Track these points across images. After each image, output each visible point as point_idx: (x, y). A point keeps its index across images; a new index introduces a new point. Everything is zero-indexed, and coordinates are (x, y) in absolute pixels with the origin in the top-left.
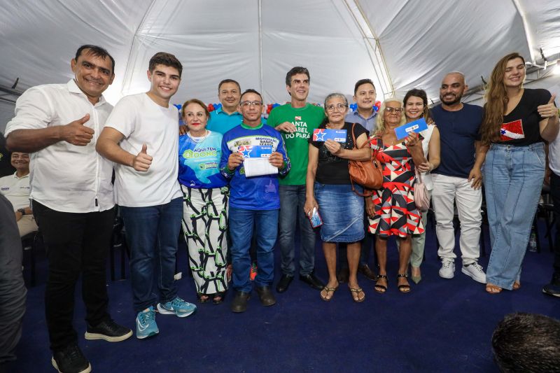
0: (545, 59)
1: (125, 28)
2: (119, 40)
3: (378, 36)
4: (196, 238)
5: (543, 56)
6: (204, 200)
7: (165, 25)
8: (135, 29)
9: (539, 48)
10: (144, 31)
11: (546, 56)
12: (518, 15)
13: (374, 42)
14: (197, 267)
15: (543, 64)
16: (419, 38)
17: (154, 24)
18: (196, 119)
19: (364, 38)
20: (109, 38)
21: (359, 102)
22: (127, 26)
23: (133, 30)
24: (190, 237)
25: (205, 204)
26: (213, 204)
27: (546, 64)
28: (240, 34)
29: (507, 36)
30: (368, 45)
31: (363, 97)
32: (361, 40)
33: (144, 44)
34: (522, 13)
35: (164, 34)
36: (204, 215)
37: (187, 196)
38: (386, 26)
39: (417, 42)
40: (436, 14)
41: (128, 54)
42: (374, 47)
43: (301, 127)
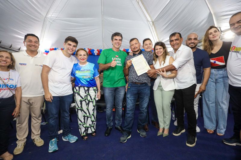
0: (222, 32)
1: (40, 14)
2: (37, 19)
3: (153, 20)
4: (82, 110)
6: (86, 93)
7: (59, 13)
9: (219, 27)
10: (49, 16)
11: (222, 30)
12: (210, 13)
13: (151, 23)
14: (82, 123)
16: (170, 22)
17: (54, 13)
18: (83, 57)
19: (147, 21)
20: (32, 18)
21: (145, 49)
23: (44, 15)
24: (79, 110)
25: (86, 95)
26: (90, 95)
28: (94, 18)
29: (206, 21)
30: (150, 25)
31: (146, 46)
32: (146, 22)
33: (49, 21)
34: (212, 13)
35: (59, 17)
36: (86, 99)
37: (78, 91)
38: (157, 16)
39: (170, 23)
40: (177, 12)
41: (42, 26)
42: (152, 25)
43: (118, 61)
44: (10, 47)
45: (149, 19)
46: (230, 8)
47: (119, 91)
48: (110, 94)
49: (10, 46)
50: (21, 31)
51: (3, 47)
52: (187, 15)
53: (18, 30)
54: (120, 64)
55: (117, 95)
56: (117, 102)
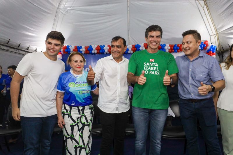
1: (52, 4)
2: (48, 11)
4: (73, 139)
6: (79, 114)
7: (74, 1)
10: (62, 6)
13: (202, 3)
17: (67, 2)
23: (56, 5)
24: (69, 138)
26: (85, 116)
28: (116, 4)
33: (62, 12)
35: (73, 7)
36: (78, 123)
37: (69, 111)
41: (54, 19)
43: (154, 67)
44: (18, 47)
47: (156, 114)
48: (142, 118)
49: (18, 45)
50: (30, 27)
51: (11, 46)
53: (27, 25)
54: (156, 73)
55: (153, 121)
56: (153, 132)
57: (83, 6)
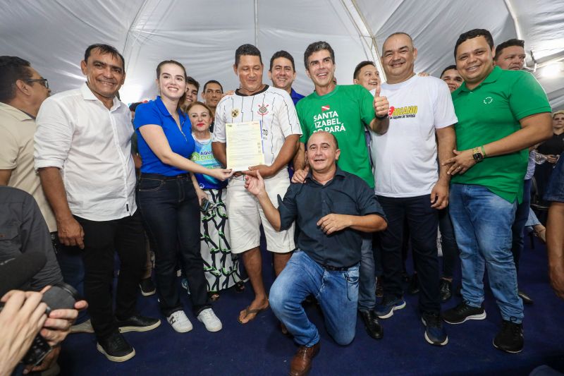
0: (535, 62)
1: (119, 24)
2: (112, 37)
3: (374, 34)
4: (208, 240)
5: (533, 58)
6: (215, 202)
7: (160, 21)
8: (129, 26)
9: (529, 50)
10: (138, 27)
11: (536, 58)
12: (510, 17)
13: (370, 41)
14: (209, 267)
15: (532, 66)
17: (148, 20)
18: (201, 119)
19: (360, 36)
22: (121, 22)
24: (203, 239)
25: (215, 205)
26: (223, 205)
27: (536, 66)
28: (236, 31)
29: (500, 38)
30: (366, 46)
32: (357, 38)
33: (138, 40)
34: (514, 16)
35: (159, 30)
36: (214, 216)
38: (383, 24)
40: (431, 14)
41: (122, 51)
42: (370, 46)
43: (331, 119)
45: (365, 31)
46: (558, 5)
52: (455, 22)
57: (175, 30)
